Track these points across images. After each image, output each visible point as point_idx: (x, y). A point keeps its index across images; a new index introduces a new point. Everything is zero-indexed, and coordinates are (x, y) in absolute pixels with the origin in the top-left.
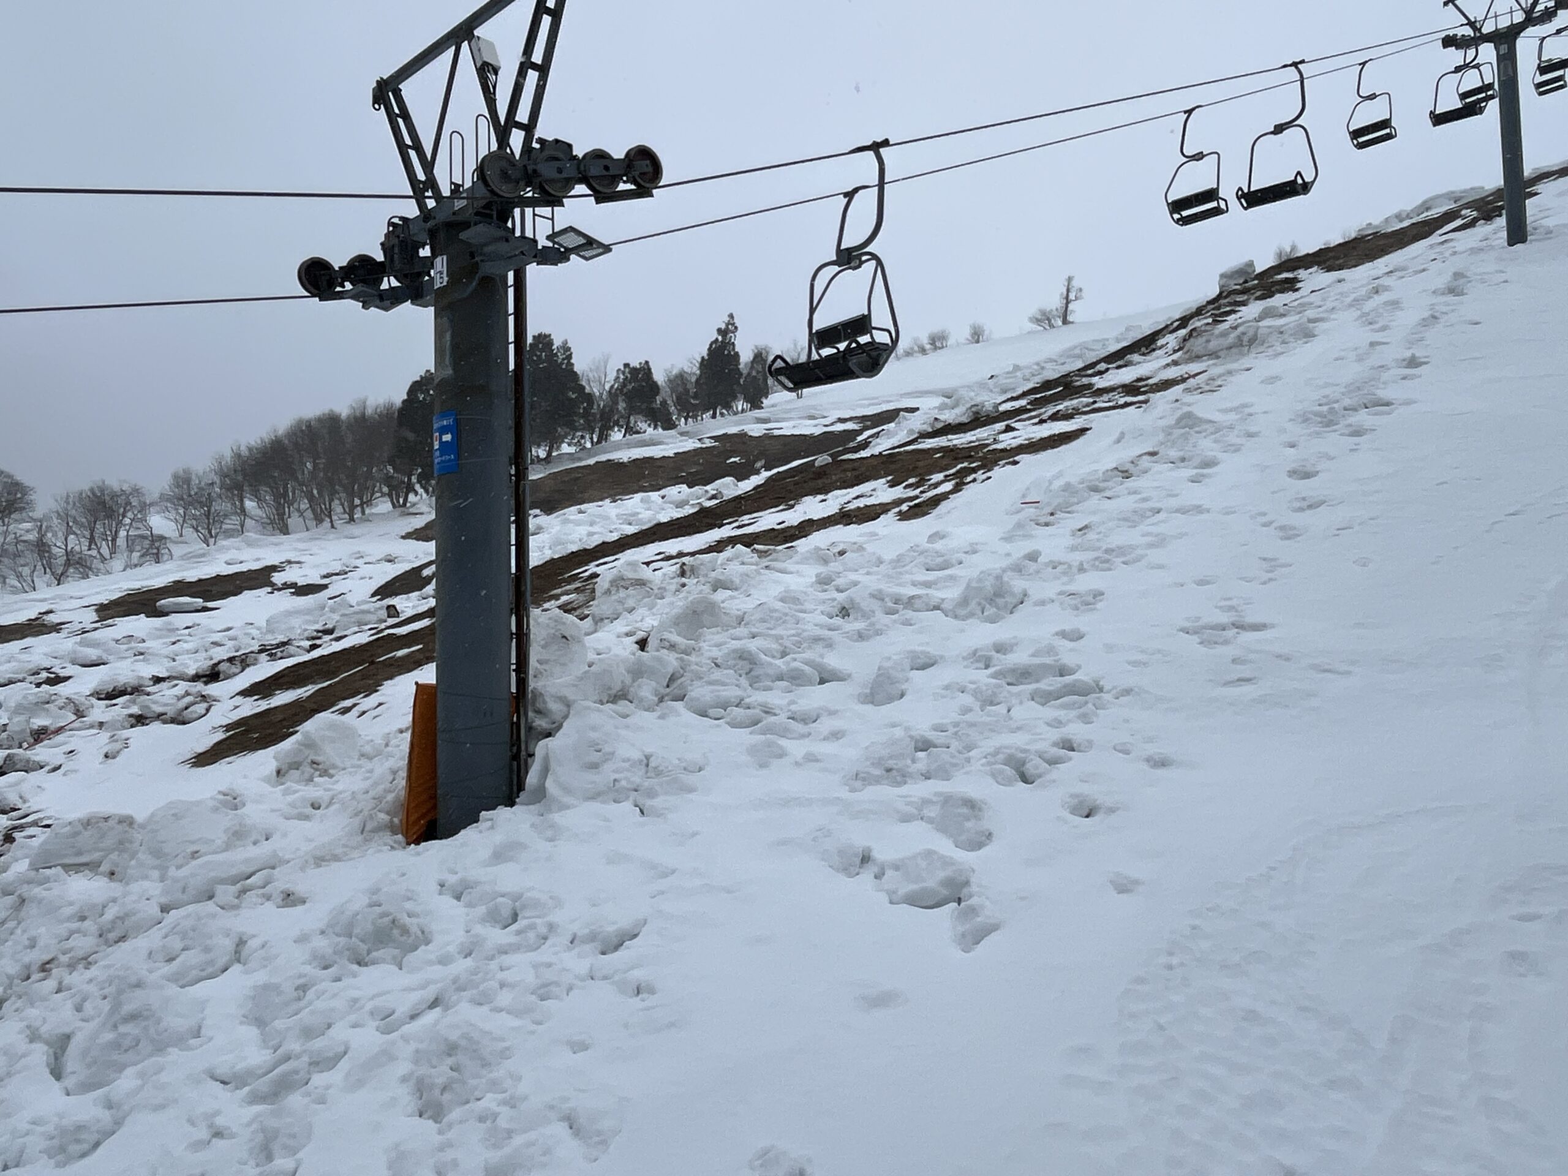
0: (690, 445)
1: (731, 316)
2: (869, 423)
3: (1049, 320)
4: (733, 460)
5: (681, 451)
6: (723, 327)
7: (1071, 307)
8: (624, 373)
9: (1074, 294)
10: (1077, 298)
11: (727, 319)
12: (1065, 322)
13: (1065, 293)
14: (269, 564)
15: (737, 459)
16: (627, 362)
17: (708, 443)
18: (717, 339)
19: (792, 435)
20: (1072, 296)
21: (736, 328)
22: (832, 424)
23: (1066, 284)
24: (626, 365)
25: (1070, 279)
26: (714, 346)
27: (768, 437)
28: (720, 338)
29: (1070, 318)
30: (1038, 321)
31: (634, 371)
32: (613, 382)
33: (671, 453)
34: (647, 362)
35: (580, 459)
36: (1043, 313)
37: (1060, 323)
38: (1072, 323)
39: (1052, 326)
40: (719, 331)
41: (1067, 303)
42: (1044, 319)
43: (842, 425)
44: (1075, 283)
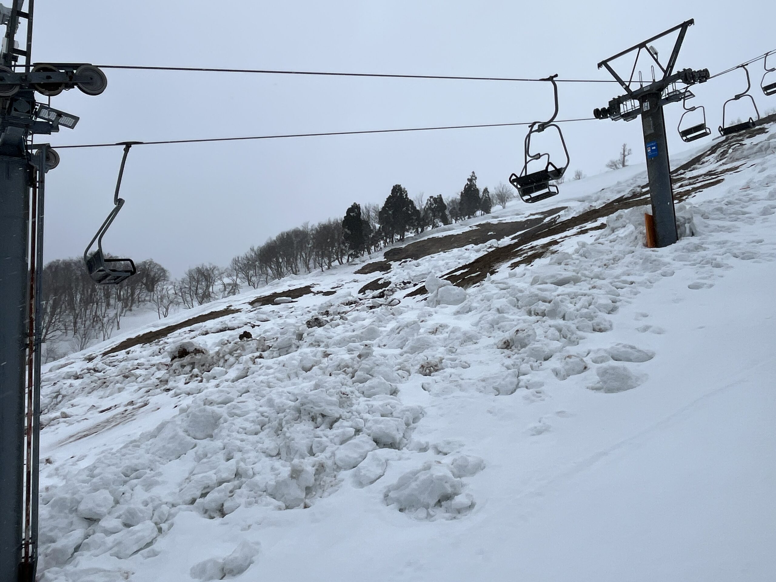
0: (467, 229)
1: (473, 173)
2: (547, 215)
3: (616, 165)
4: (490, 233)
5: (464, 231)
6: (470, 177)
7: (626, 158)
8: (430, 201)
9: (627, 152)
10: (629, 154)
11: (471, 174)
12: (624, 166)
13: (623, 152)
14: (307, 285)
15: (492, 233)
16: (432, 195)
17: (475, 228)
18: (467, 183)
19: (512, 222)
20: (626, 153)
21: (476, 178)
22: (529, 216)
23: (623, 148)
24: (431, 197)
25: (624, 146)
26: (467, 187)
27: (500, 224)
28: (469, 183)
29: (626, 164)
30: (610, 166)
31: (435, 199)
32: (425, 205)
33: (460, 233)
34: (440, 195)
35: (416, 239)
36: (613, 162)
37: (621, 166)
38: (628, 165)
39: (617, 168)
40: (468, 179)
41: (624, 156)
42: (613, 165)
43: (533, 216)
44: (627, 148)
